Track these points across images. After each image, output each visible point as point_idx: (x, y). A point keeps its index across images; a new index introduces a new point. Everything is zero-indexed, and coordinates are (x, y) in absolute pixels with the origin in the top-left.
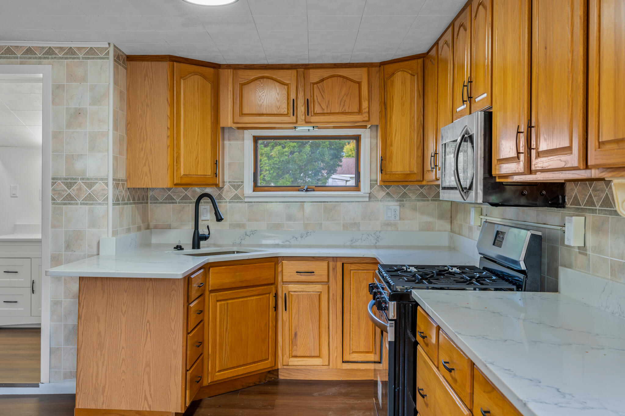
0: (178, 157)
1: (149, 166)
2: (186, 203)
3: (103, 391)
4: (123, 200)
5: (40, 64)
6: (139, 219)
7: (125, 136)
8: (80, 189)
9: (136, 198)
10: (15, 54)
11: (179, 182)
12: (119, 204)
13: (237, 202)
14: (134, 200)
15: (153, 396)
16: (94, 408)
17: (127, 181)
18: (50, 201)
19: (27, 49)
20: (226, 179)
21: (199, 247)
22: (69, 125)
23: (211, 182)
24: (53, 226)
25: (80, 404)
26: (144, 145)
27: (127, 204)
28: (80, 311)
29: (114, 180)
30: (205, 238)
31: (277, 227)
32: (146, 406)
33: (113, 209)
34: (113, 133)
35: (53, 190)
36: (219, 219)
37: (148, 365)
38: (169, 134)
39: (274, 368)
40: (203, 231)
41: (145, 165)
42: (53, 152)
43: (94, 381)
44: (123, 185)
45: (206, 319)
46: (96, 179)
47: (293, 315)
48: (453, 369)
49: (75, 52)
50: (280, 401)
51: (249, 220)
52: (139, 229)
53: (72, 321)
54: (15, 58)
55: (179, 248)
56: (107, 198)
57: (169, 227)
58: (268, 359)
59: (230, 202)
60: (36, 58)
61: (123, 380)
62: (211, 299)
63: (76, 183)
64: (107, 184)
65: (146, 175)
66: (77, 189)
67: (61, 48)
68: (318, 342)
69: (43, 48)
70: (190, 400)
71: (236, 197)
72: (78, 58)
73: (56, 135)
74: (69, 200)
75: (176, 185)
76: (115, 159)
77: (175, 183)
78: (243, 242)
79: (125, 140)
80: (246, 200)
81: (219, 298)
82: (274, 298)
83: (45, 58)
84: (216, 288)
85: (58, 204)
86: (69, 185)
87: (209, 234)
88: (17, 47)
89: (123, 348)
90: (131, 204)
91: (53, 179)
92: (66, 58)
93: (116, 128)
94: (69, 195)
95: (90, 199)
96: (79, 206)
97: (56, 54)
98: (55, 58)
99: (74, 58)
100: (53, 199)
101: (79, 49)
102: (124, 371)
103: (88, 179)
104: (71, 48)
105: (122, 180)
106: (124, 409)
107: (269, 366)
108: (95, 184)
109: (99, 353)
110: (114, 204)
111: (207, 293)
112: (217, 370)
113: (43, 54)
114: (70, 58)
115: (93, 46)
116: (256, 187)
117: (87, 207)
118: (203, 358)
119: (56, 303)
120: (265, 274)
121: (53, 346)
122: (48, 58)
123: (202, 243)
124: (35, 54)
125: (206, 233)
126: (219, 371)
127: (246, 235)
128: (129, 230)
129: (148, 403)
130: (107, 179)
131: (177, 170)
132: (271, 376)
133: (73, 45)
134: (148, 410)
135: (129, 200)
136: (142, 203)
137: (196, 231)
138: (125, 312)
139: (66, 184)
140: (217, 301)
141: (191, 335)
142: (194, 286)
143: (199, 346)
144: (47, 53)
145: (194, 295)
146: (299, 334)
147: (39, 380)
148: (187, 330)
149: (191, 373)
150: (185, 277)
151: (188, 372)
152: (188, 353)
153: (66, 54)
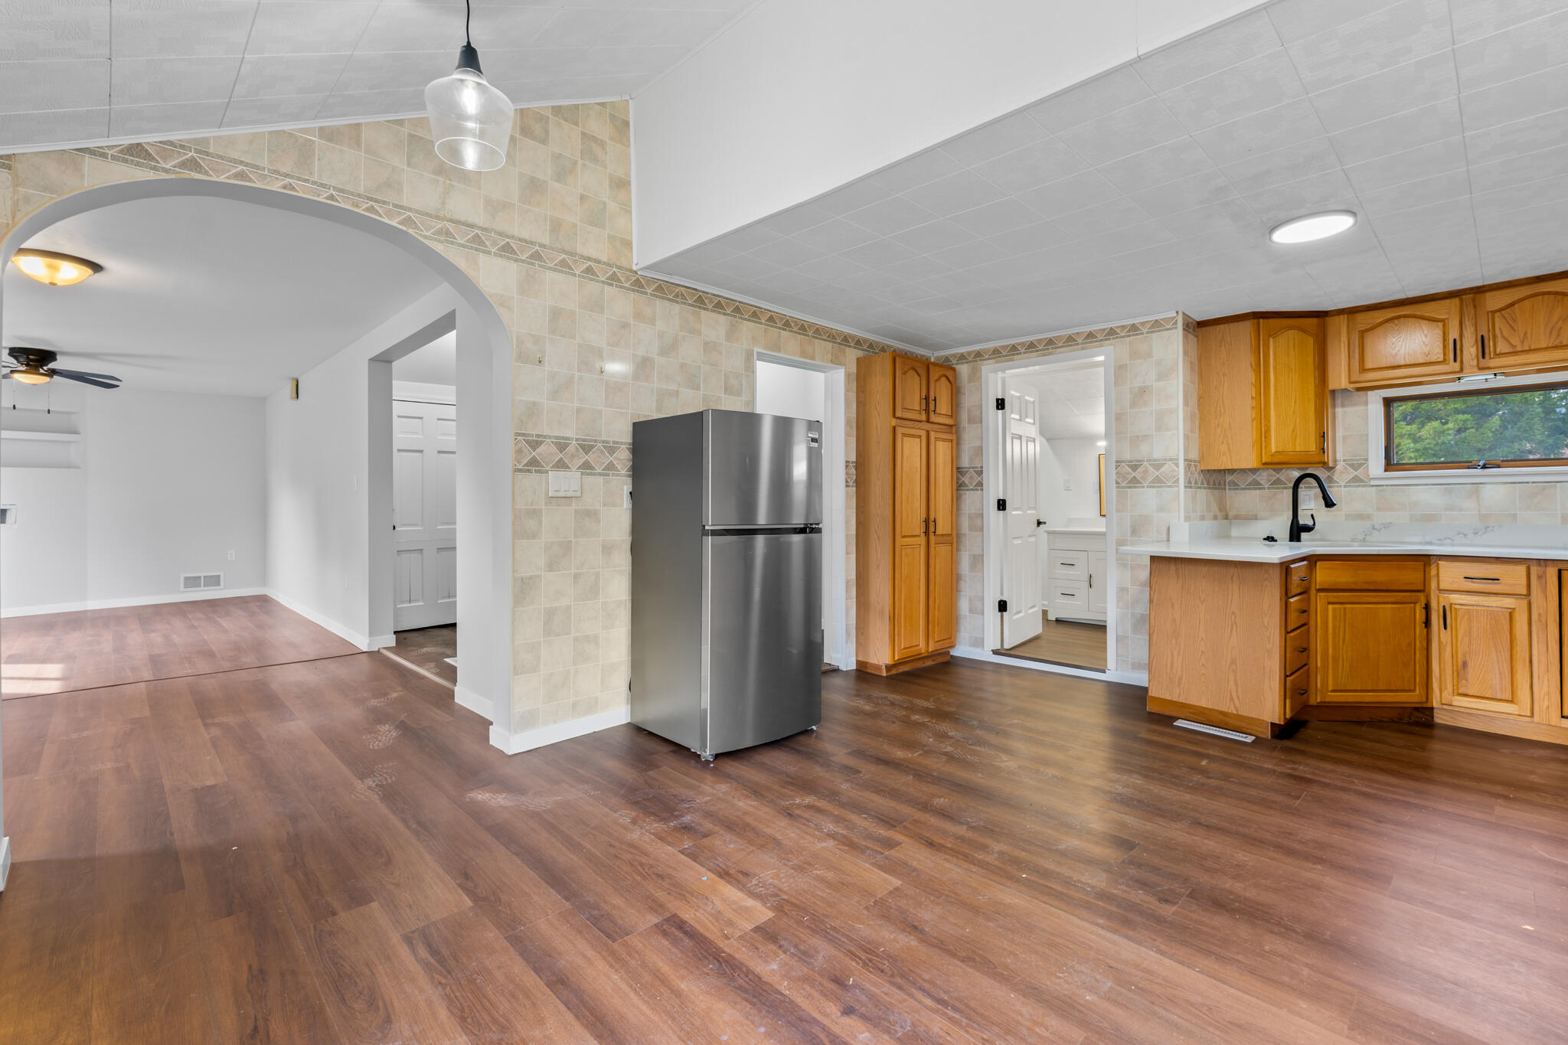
0: (1268, 431)
1: (1228, 444)
2: (1278, 488)
3: (1179, 683)
4: (1196, 483)
5: (1101, 346)
6: (1215, 507)
7: (1197, 411)
8: (1146, 471)
9: (1211, 483)
10: (1077, 341)
11: (1269, 460)
12: (1191, 487)
13: (1358, 486)
14: (1208, 484)
15: (1240, 698)
16: (1169, 698)
17: (1199, 462)
18: (1114, 485)
19: (1088, 334)
20: (1339, 456)
21: (1299, 540)
22: (1133, 405)
23: (1316, 459)
24: (1118, 511)
25: (1152, 693)
26: (1221, 420)
27: (1200, 488)
28: (1152, 594)
29: (1185, 460)
30: (1308, 529)
31: (1429, 518)
32: (1232, 707)
33: (1185, 492)
34: (1184, 409)
35: (1117, 473)
36: (1329, 504)
37: (1233, 662)
38: (1254, 404)
39: (1425, 705)
40: (1304, 519)
41: (1223, 442)
42: (1116, 434)
43: (1169, 670)
44: (1196, 466)
45: (1312, 623)
46: (1165, 460)
47: (1460, 637)
49: (1138, 328)
50: (1436, 746)
51: (1378, 509)
52: (1215, 518)
53: (1142, 609)
54: (1076, 345)
55: (1270, 539)
56: (1178, 479)
57: (1256, 518)
58: (1414, 690)
59: (1345, 486)
60: (1097, 341)
61: (1203, 674)
62: (1319, 601)
63: (1141, 465)
64: (1177, 465)
65: (1224, 454)
66: (1143, 472)
67: (1123, 326)
68: (1508, 680)
69: (1104, 329)
70: (1291, 712)
71: (1356, 480)
72: (1142, 334)
73: (1119, 417)
74: (1134, 482)
75: (1264, 464)
76: (1186, 437)
77: (1263, 461)
78: (1368, 538)
79: (1198, 416)
80: (1373, 483)
81: (1331, 600)
82: (1424, 611)
83: (1106, 340)
84: (1326, 587)
85: (1123, 487)
86: (1135, 468)
87: (1314, 524)
88: (1077, 333)
89: (1202, 639)
90: (1205, 488)
91: (1117, 462)
92: (1129, 336)
93: (1186, 404)
94: (1134, 478)
95: (1158, 482)
96: (1146, 489)
97: (1118, 333)
98: (1117, 337)
99: (1137, 335)
100: (1117, 483)
101: (1143, 324)
102: (1203, 665)
103: (1155, 460)
104: (1134, 324)
105: (1195, 461)
106: (1204, 706)
107: (1416, 700)
108: (1163, 465)
109: (1174, 641)
110: (1186, 487)
111: (1313, 592)
112: (1330, 688)
113: (1105, 336)
114: (1133, 335)
115: (1158, 318)
116: (1389, 465)
117: (1154, 490)
118: (1308, 670)
119: (1122, 590)
120: (1409, 576)
121: (1120, 634)
122: (1109, 339)
123: (1304, 535)
125: (1310, 523)
126: (1333, 691)
127: (1374, 528)
128: (1203, 518)
129: (1234, 705)
130: (1177, 460)
131: (1266, 447)
132: (1421, 715)
133: (1136, 321)
134: (1235, 712)
135: (1202, 483)
136: (1218, 489)
137: (1295, 520)
138: (1204, 600)
139: (1131, 467)
140: (1329, 603)
141: (1292, 635)
142: (1295, 578)
143: (1302, 652)
144: (1109, 334)
145: (1294, 590)
146: (1470, 664)
147: (1106, 666)
148: (1286, 628)
149: (1292, 681)
150: (1282, 564)
151: (1288, 679)
152: (1288, 655)
153: (1129, 331)
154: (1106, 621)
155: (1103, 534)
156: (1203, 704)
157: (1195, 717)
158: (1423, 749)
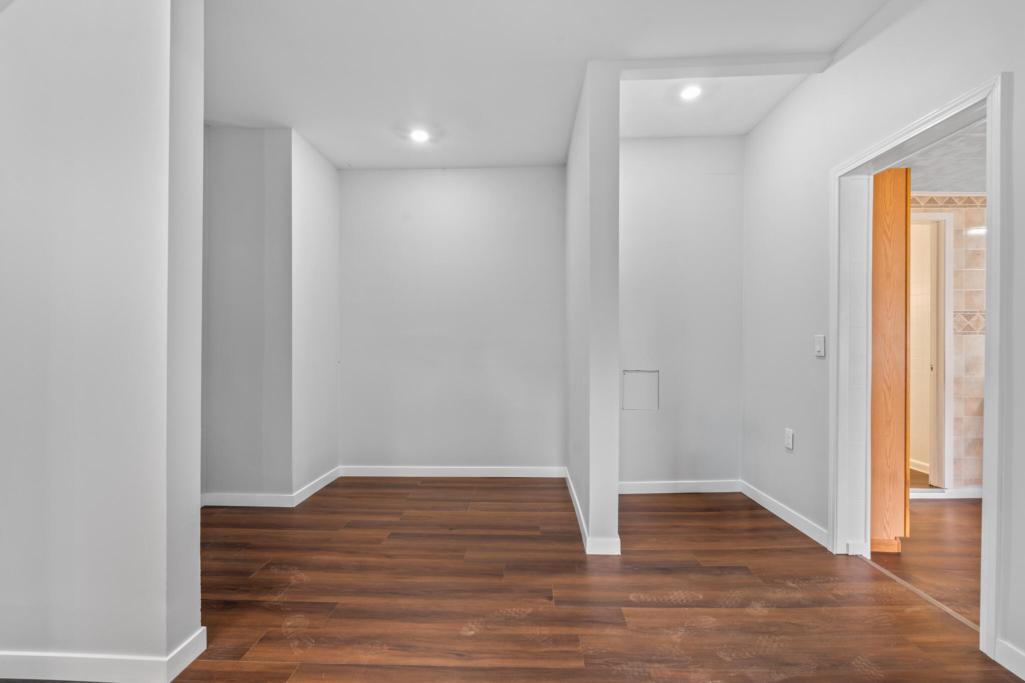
5: (941, 211)
8: (978, 321)
10: (919, 203)
18: (953, 331)
19: (930, 200)
22: (968, 265)
35: (955, 321)
49: (973, 201)
54: (919, 207)
60: (938, 207)
63: (974, 315)
66: (976, 321)
67: (960, 198)
69: (944, 198)
72: (976, 206)
74: (969, 330)
83: (946, 207)
85: (958, 334)
86: (969, 317)
88: (921, 197)
91: (955, 312)
92: (965, 207)
94: (968, 325)
96: (978, 335)
97: (956, 203)
98: (955, 206)
99: (972, 207)
100: (955, 329)
101: (977, 198)
104: (969, 197)
113: (944, 203)
114: (969, 206)
119: (957, 420)
122: (948, 207)
124: (937, 203)
139: (966, 316)
144: (947, 202)
153: (965, 202)
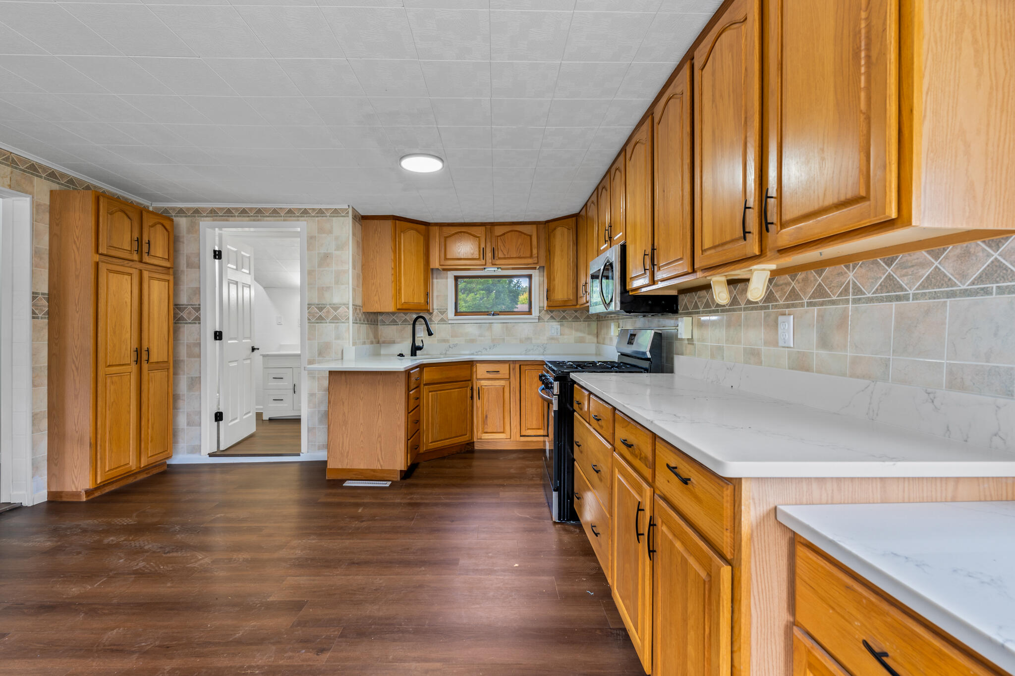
0: (400, 289)
1: (379, 296)
2: (405, 325)
3: (347, 456)
4: (360, 320)
5: (298, 220)
6: (371, 336)
7: (361, 274)
8: (328, 312)
9: (369, 321)
10: (280, 214)
11: (401, 307)
12: (357, 323)
13: (443, 324)
14: (368, 321)
15: (383, 458)
16: (341, 468)
17: (362, 307)
18: (307, 321)
19: (288, 210)
20: (435, 307)
21: (415, 355)
22: (320, 265)
23: (424, 308)
24: (309, 339)
25: (330, 466)
26: (375, 281)
27: (363, 324)
28: (330, 397)
29: (353, 305)
30: (420, 348)
31: (472, 341)
32: (379, 465)
33: (353, 326)
34: (352, 272)
35: (309, 312)
36: (430, 334)
37: (380, 436)
38: (393, 273)
39: (471, 441)
40: (418, 343)
41: (376, 295)
42: (308, 285)
43: (341, 448)
44: (360, 309)
45: (421, 404)
46: (340, 304)
47: (485, 403)
48: (600, 419)
49: (323, 212)
50: (476, 463)
51: (452, 337)
52: (372, 343)
53: (324, 408)
54: (279, 216)
55: (401, 355)
56: (348, 318)
57: (394, 342)
58: (467, 434)
59: (437, 324)
60: (294, 217)
61: (362, 447)
62: (425, 390)
63: (325, 307)
64: (348, 308)
65: (377, 302)
66: (326, 312)
67: (313, 209)
68: (502, 422)
69: (300, 209)
70: (410, 461)
71: (442, 320)
72: (326, 216)
73: (310, 273)
74: (321, 319)
75: (398, 309)
76: (354, 290)
77: (398, 307)
78: (448, 352)
79: (361, 277)
80: (450, 322)
81: (431, 390)
82: (470, 391)
83: (302, 216)
84: (428, 382)
85: (313, 322)
86: (321, 309)
87: (423, 346)
88: (281, 208)
89: (361, 424)
90: (365, 324)
91: (308, 304)
92: (317, 217)
93: (354, 267)
94: (320, 316)
95: (336, 319)
96: (328, 324)
97: (310, 213)
98: (309, 216)
99: (322, 217)
100: (309, 319)
101: (327, 209)
102: (362, 441)
103: (334, 304)
104: (321, 209)
105: (359, 306)
106: (362, 468)
107: (467, 439)
108: (339, 308)
109: (344, 428)
110: (353, 323)
111: (422, 386)
112: (430, 442)
113: (300, 214)
114: (320, 216)
115: (337, 207)
116: (457, 313)
117: (334, 324)
118: (419, 433)
119: (312, 395)
120: (463, 373)
121: (310, 426)
122: (304, 217)
123: (418, 352)
124: (295, 214)
125: (421, 345)
126: (431, 443)
127: (450, 347)
128: (364, 343)
129: (380, 463)
130: (348, 304)
131: (399, 299)
132: (469, 447)
133: (323, 207)
134: (380, 468)
135: (364, 321)
136: (374, 324)
137: (414, 343)
138: (363, 398)
139: (318, 308)
140: (430, 392)
141: (411, 414)
142: (413, 379)
143: (417, 423)
144: (303, 213)
145: (413, 386)
146: (488, 416)
147: (300, 450)
148: (408, 410)
149: (411, 442)
150: (406, 371)
151: (409, 441)
152: (409, 426)
153: (317, 213)
154: (300, 416)
155: (299, 356)
156: (362, 467)
157: (357, 476)
158: (470, 466)
